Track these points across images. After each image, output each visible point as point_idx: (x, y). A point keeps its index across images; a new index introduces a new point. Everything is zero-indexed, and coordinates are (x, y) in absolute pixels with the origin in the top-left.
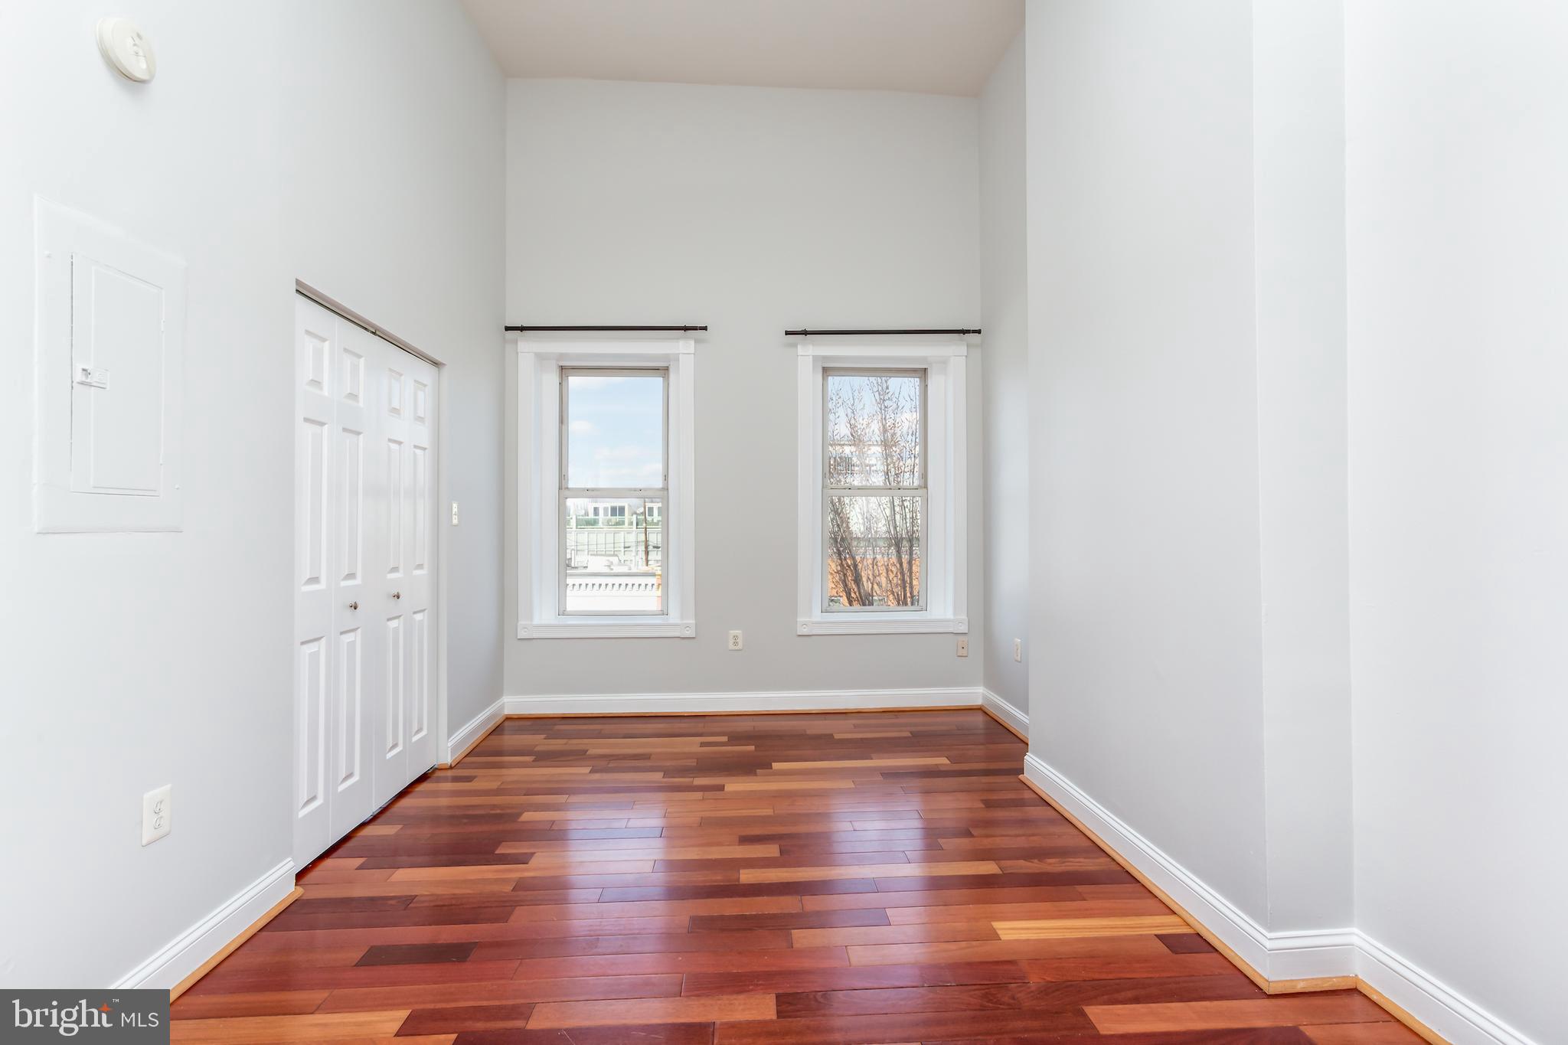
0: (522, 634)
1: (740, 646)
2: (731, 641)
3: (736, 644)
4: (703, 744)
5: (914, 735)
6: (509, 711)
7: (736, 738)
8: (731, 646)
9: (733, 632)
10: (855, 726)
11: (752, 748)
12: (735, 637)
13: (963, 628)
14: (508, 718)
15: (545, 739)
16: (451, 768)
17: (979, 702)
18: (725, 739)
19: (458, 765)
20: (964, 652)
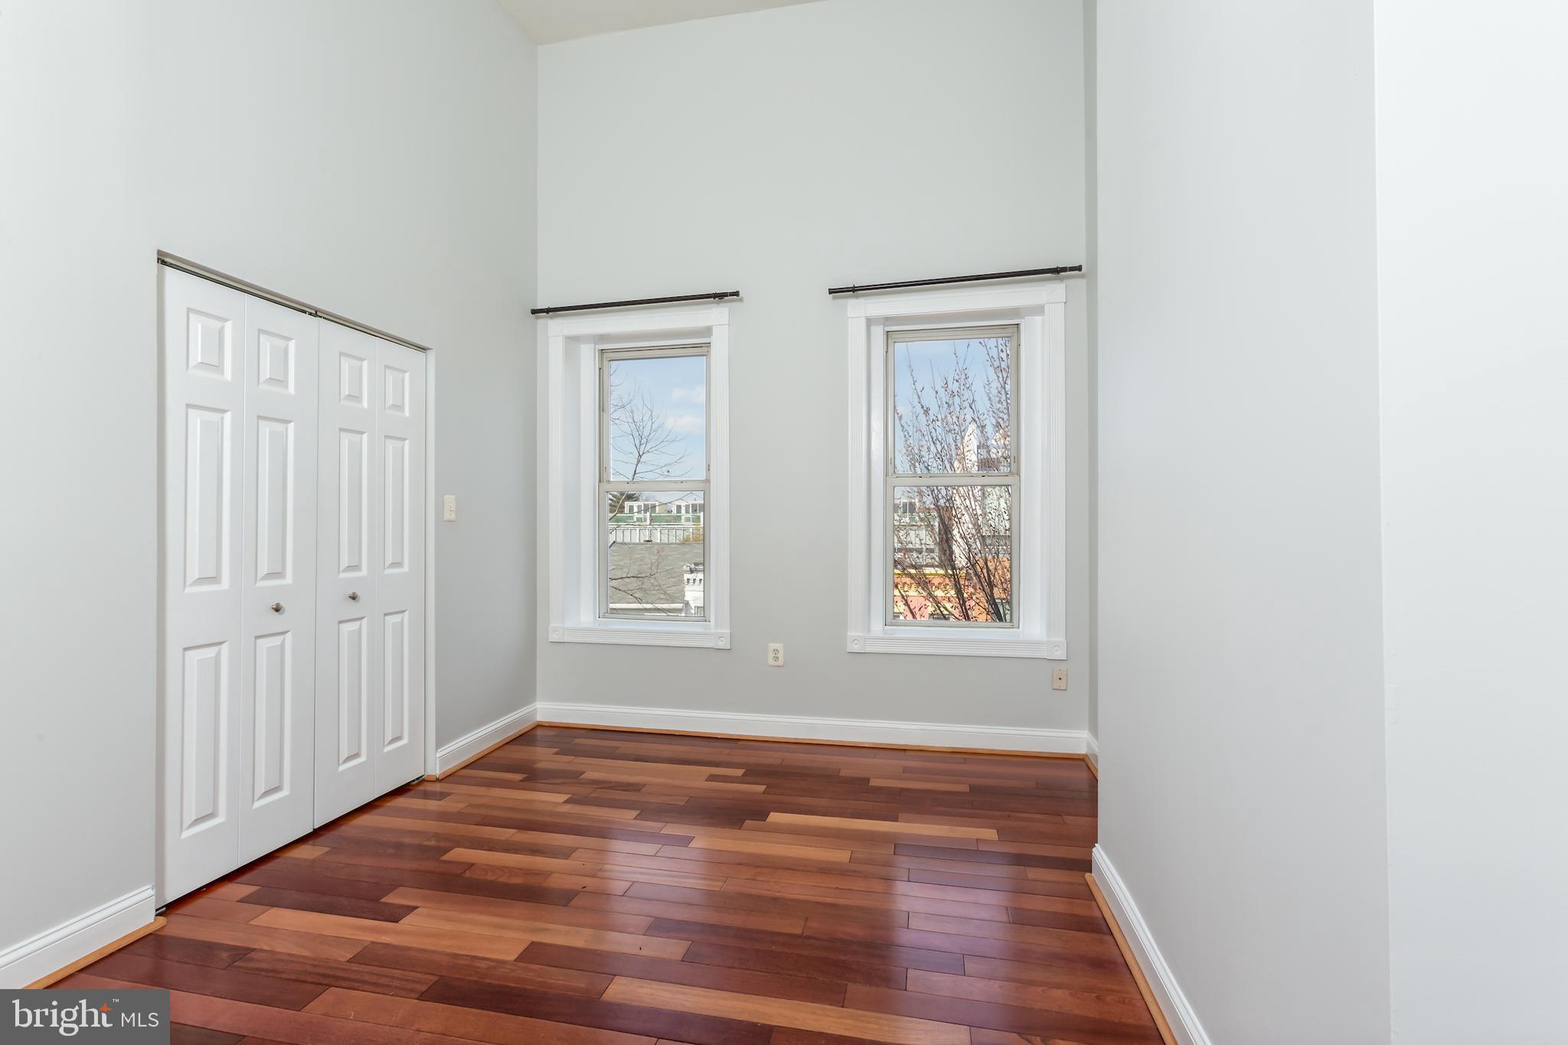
0: (554, 637)
1: (780, 662)
2: (771, 655)
3: (776, 659)
4: (712, 778)
5: (973, 789)
6: (540, 718)
7: (753, 773)
8: (771, 662)
9: (773, 646)
10: (905, 770)
11: (761, 788)
12: (776, 651)
13: (1061, 654)
14: (539, 726)
15: (556, 754)
16: (438, 780)
17: (1082, 750)
18: (740, 772)
19: (449, 777)
20: (1062, 684)
